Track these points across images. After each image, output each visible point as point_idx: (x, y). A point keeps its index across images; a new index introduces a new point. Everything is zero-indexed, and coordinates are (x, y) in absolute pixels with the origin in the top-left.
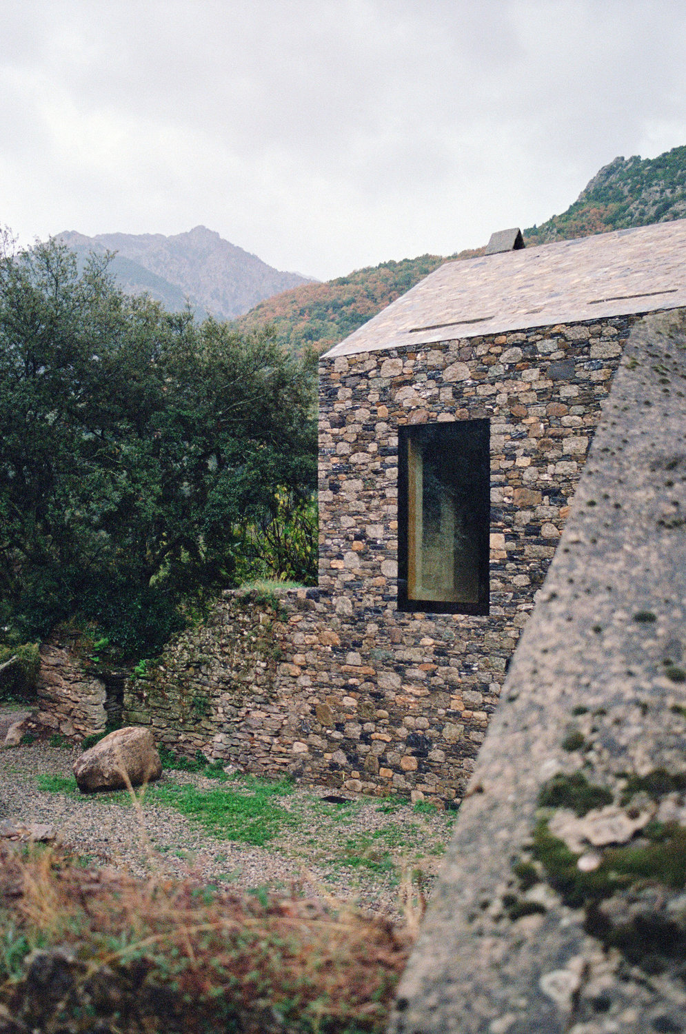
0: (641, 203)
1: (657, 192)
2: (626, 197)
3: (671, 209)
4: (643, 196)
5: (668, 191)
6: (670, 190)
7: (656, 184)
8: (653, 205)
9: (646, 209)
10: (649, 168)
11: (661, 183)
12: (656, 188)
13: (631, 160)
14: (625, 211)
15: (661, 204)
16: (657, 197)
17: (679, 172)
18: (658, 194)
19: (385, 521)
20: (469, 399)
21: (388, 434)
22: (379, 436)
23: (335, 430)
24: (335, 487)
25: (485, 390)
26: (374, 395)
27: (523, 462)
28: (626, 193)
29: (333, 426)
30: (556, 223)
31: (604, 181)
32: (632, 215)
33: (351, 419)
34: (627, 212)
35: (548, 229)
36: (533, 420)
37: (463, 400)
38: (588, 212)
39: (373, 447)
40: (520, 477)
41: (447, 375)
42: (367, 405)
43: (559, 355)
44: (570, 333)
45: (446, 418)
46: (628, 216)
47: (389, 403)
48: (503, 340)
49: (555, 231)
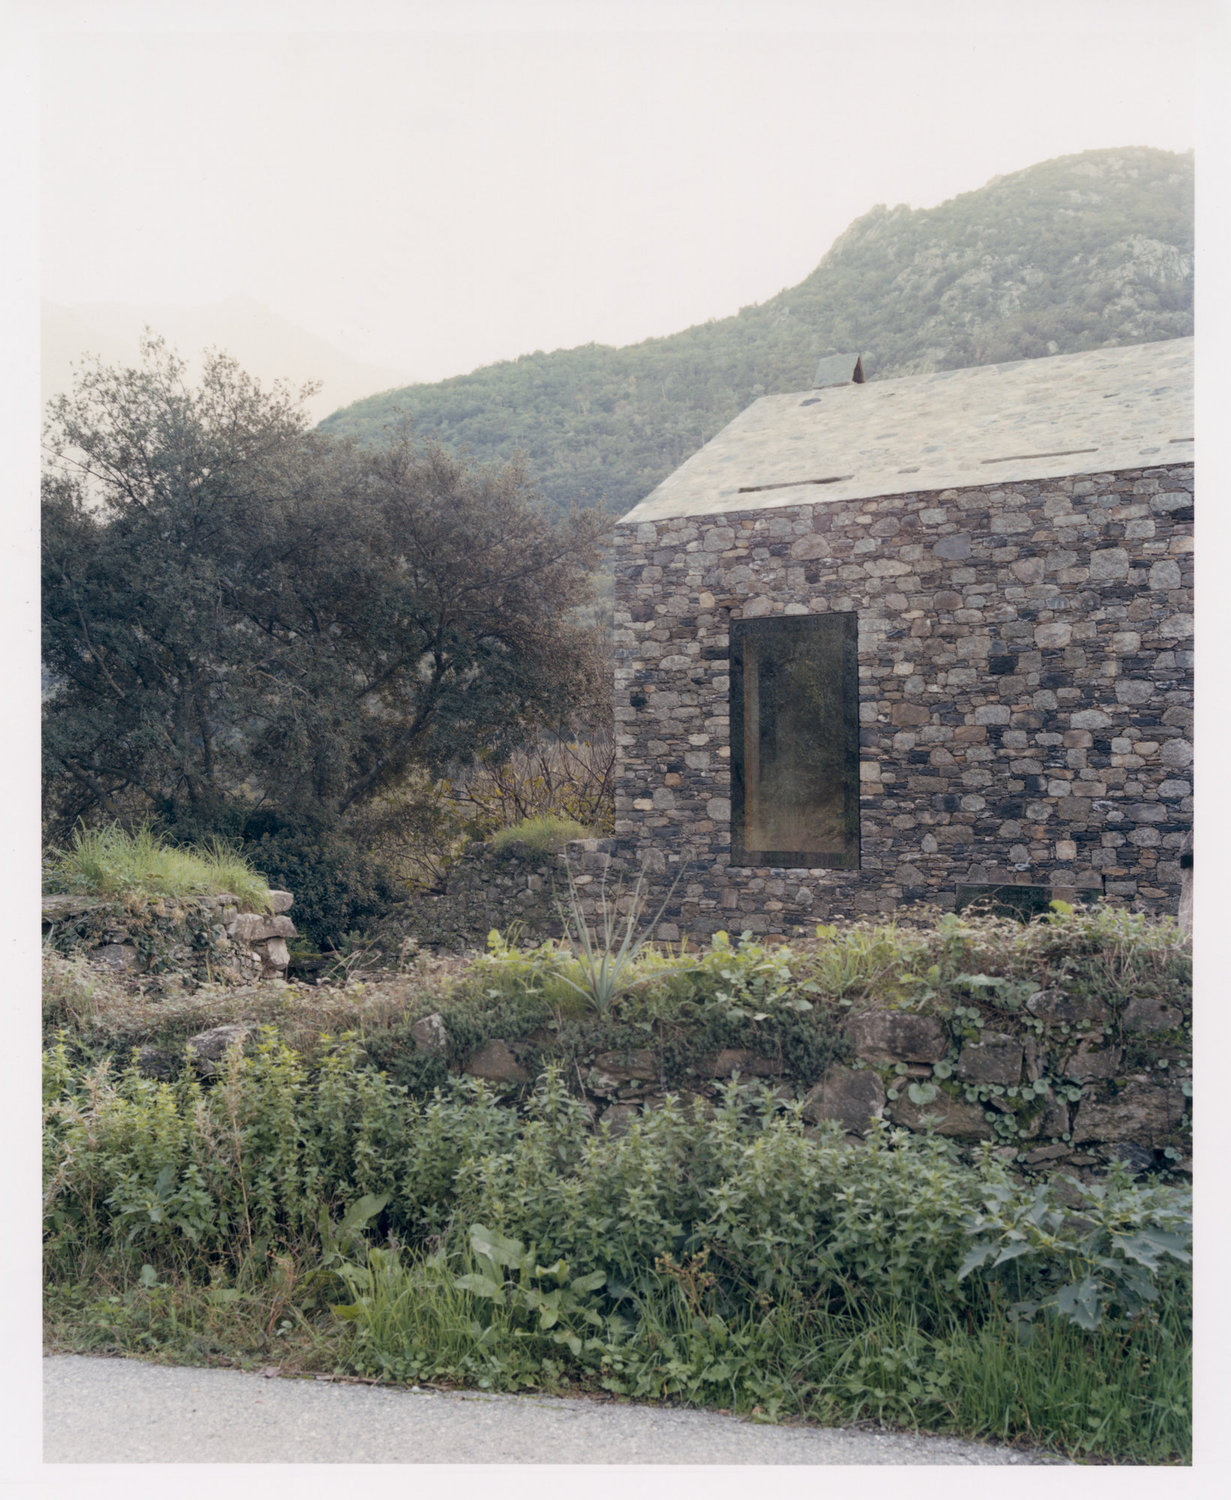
0: (913, 272)
1: (937, 256)
2: (891, 262)
3: (957, 282)
4: (917, 260)
5: (953, 255)
6: (956, 254)
7: (935, 246)
8: (933, 274)
9: (922, 279)
10: (921, 222)
11: (942, 243)
12: (935, 251)
13: (896, 210)
14: (890, 282)
15: (944, 275)
16: (938, 264)
17: (969, 229)
18: (939, 260)
19: (712, 746)
20: (828, 584)
21: (714, 630)
22: (702, 632)
23: (639, 625)
24: (639, 702)
25: (849, 573)
26: (694, 577)
27: (903, 669)
28: (891, 257)
29: (636, 619)
30: (784, 300)
31: (858, 239)
32: (901, 289)
33: (661, 609)
34: (893, 285)
35: (776, 308)
36: (916, 614)
37: (820, 585)
38: (836, 283)
39: (694, 648)
40: (900, 689)
41: (798, 550)
42: (684, 590)
43: (949, 528)
44: (963, 501)
45: (796, 609)
46: (895, 290)
47: (716, 588)
48: (873, 507)
49: (786, 310)
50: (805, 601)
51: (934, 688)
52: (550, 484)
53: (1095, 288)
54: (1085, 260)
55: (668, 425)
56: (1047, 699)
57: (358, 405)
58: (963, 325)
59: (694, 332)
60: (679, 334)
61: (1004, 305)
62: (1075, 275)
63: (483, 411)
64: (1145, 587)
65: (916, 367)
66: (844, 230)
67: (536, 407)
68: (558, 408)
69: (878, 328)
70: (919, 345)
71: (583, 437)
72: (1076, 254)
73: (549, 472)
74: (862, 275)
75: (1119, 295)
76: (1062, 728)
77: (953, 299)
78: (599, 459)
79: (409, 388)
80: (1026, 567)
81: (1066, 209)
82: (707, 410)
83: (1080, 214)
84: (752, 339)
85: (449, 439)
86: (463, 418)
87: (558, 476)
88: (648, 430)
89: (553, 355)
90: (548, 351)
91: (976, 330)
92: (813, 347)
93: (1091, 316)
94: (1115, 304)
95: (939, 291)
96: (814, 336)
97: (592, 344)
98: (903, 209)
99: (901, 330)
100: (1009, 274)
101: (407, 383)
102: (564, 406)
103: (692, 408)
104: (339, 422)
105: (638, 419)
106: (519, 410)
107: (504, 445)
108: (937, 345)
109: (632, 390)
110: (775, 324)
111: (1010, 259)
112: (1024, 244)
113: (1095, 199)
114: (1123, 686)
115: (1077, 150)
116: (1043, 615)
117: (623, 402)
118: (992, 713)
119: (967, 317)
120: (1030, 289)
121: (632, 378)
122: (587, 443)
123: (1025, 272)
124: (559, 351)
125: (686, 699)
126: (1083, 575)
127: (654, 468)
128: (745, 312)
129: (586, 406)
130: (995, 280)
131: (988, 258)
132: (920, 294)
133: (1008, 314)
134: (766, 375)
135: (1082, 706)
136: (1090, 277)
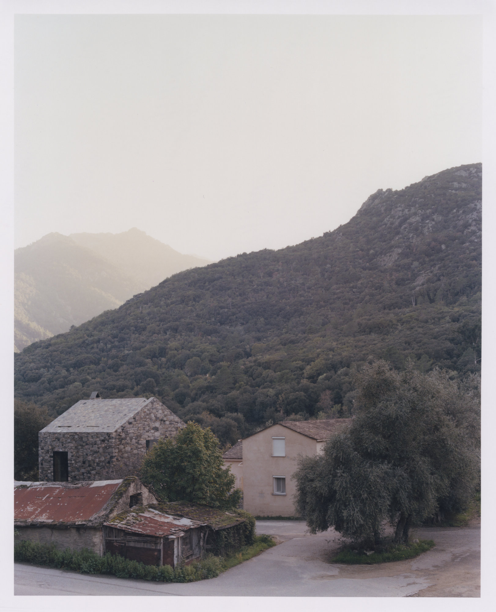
0: (391, 217)
1: (400, 211)
2: (382, 214)
3: (408, 221)
4: (392, 213)
5: (406, 210)
6: (407, 210)
7: (400, 206)
8: (398, 218)
9: (394, 220)
10: (396, 196)
11: (402, 205)
12: (399, 209)
13: (387, 191)
14: (382, 222)
15: (402, 218)
16: (400, 214)
17: (413, 199)
18: (401, 212)
19: (51, 473)
20: (64, 447)
21: (51, 453)
22: (50, 453)
23: (42, 451)
24: (42, 464)
25: (67, 445)
26: (49, 442)
27: (73, 462)
28: (383, 211)
29: (41, 449)
30: (342, 229)
31: (372, 203)
32: (386, 224)
33: (44, 448)
34: (383, 223)
35: (337, 233)
36: (74, 453)
37: (63, 446)
38: (360, 222)
39: (49, 455)
40: (73, 465)
41: (61, 440)
42: (47, 445)
43: (78, 439)
44: (79, 434)
45: (61, 450)
46: (384, 225)
47: (51, 445)
48: (69, 434)
49: (341, 234)
50: (62, 449)
51: (76, 465)
52: (246, 307)
53: (461, 222)
54: (458, 211)
55: (293, 282)
56: (89, 469)
57: (174, 276)
58: (409, 239)
59: (305, 243)
60: (300, 244)
61: (425, 230)
62: (454, 217)
63: (221, 278)
64: (99, 452)
65: (390, 256)
66: (366, 200)
67: (243, 276)
68: (251, 276)
69: (376, 241)
70: (392, 247)
71: (260, 287)
72: (455, 209)
73: (246, 302)
74: (371, 219)
75: (470, 225)
76: (90, 473)
77: (406, 228)
78: (265, 296)
79: (194, 269)
80: (87, 447)
81: (452, 190)
82: (309, 275)
83: (457, 192)
84: (328, 246)
85: (208, 289)
86: (214, 281)
87: (249, 304)
88: (285, 284)
89: (250, 254)
90: (248, 253)
91: (414, 241)
92: (351, 249)
93: (459, 234)
94: (469, 229)
95: (400, 225)
96: (351, 244)
97: (266, 249)
98: (389, 190)
99: (385, 241)
100: (428, 217)
101: (193, 267)
102: (253, 275)
103: (303, 275)
104: (167, 283)
105: (281, 280)
106: (236, 277)
107: (229, 291)
108: (399, 247)
109: (280, 268)
110: (337, 240)
111: (428, 211)
112: (434, 205)
113: (464, 185)
114: (97, 467)
115: (459, 165)
116: (88, 455)
117: (276, 273)
118: (83, 470)
119: (411, 235)
120: (436, 223)
121: (280, 263)
122: (261, 290)
123: (434, 216)
124: (253, 252)
125: (48, 464)
126: (93, 449)
127: (286, 300)
128: (326, 234)
129: (262, 274)
130: (422, 220)
131: (420, 211)
132: (393, 226)
133: (427, 234)
134: (332, 261)
135: (93, 470)
136: (459, 218)
